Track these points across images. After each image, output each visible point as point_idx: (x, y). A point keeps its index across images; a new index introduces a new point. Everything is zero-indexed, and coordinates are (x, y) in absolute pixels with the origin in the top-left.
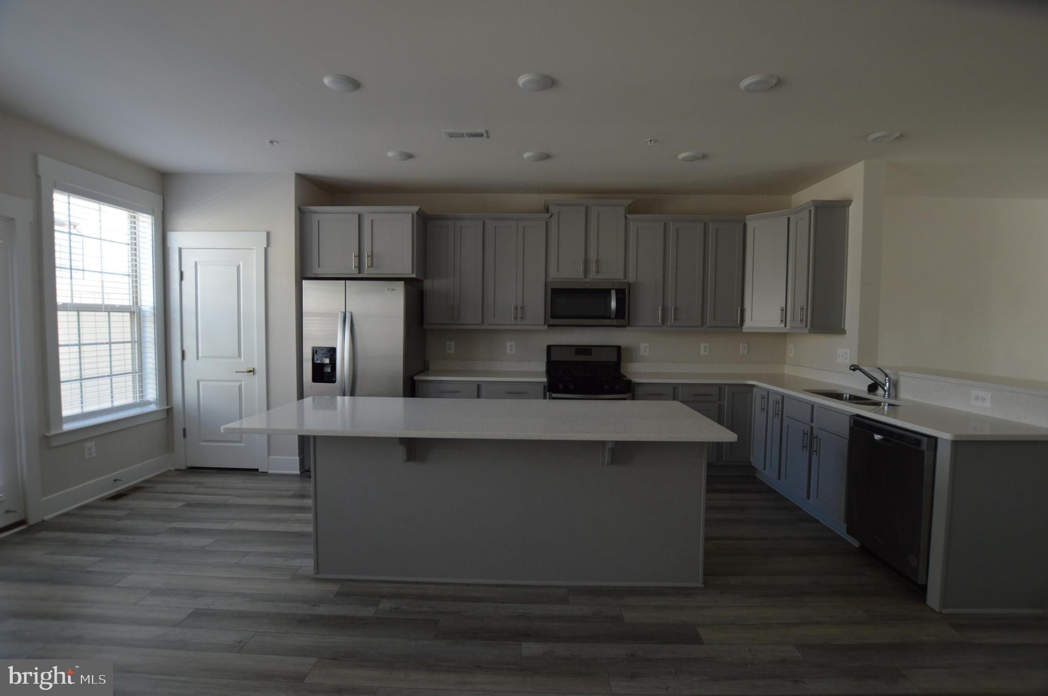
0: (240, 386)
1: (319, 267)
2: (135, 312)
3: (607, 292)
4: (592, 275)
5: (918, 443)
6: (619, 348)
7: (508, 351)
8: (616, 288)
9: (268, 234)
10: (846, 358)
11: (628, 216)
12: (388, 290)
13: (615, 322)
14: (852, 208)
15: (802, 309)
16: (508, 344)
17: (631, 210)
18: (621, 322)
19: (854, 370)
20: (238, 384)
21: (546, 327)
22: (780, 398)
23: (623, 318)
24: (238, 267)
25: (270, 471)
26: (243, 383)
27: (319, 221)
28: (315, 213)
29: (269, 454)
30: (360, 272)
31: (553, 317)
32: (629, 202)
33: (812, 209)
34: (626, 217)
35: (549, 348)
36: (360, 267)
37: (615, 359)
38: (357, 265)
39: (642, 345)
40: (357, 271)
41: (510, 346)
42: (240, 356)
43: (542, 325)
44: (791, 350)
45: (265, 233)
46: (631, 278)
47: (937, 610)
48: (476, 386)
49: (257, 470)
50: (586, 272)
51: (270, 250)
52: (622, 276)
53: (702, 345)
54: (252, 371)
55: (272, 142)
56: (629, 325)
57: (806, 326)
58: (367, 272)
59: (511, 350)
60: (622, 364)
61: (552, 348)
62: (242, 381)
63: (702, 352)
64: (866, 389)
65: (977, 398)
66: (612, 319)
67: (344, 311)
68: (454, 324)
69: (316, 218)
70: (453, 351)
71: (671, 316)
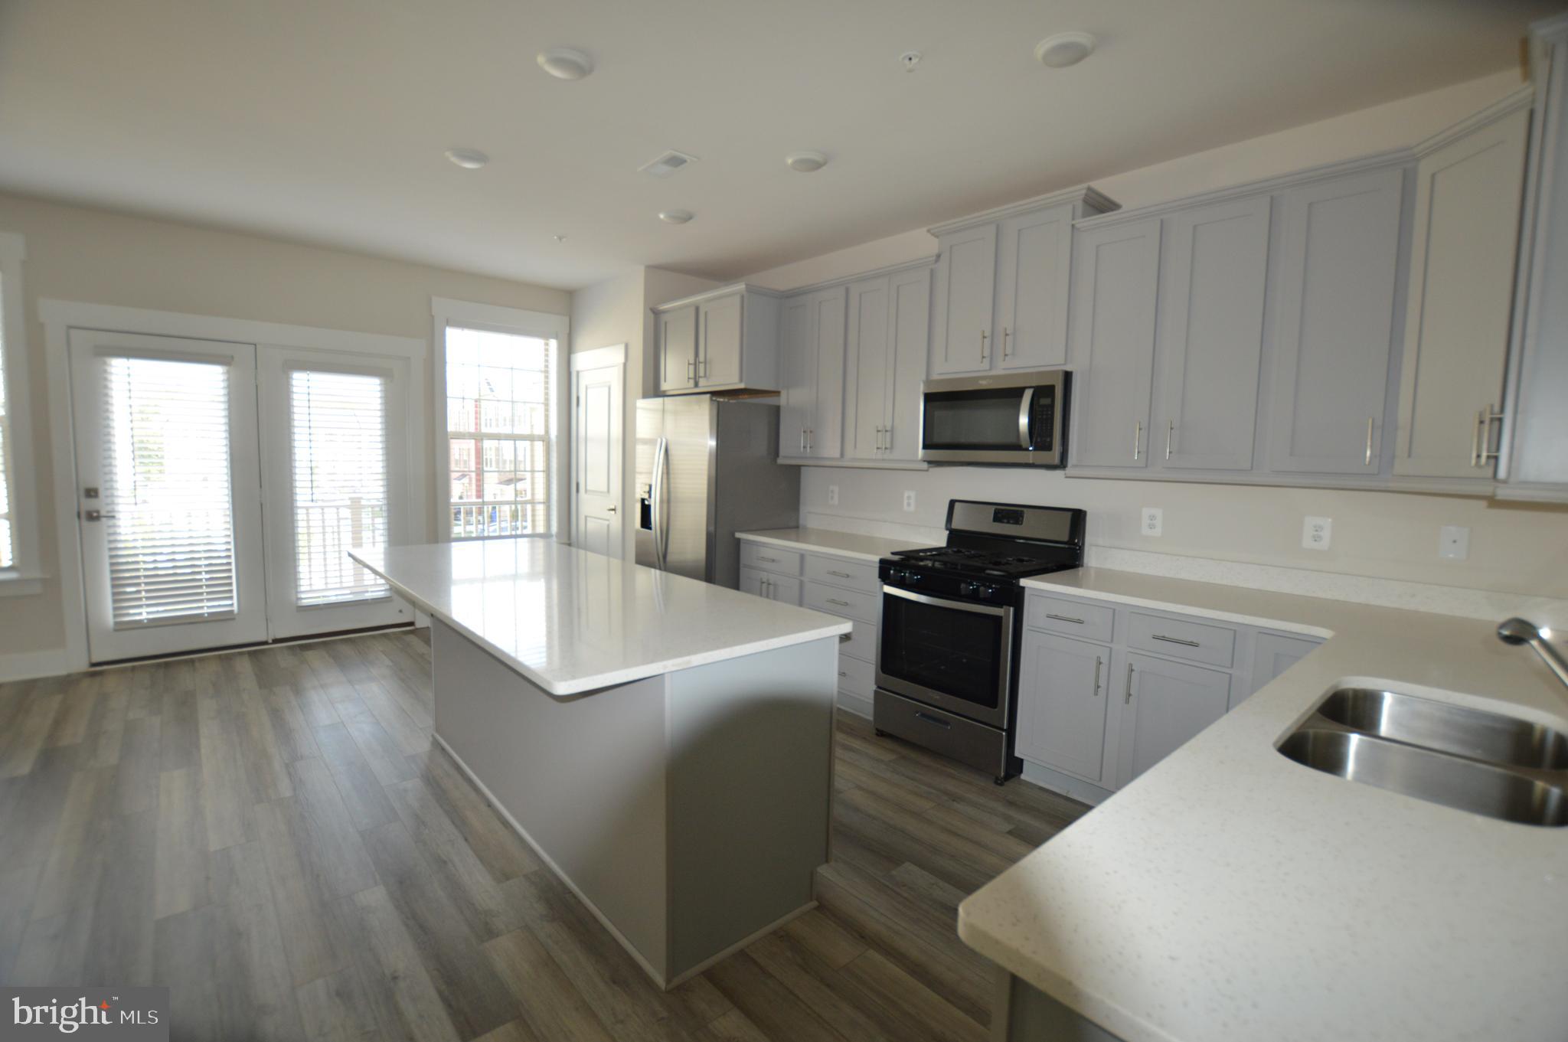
0: (608, 526)
1: (665, 381)
2: (545, 439)
3: (1009, 397)
7: (905, 506)
8: (1034, 385)
11: (1079, 223)
13: (1031, 455)
18: (1043, 456)
20: (607, 523)
21: (925, 466)
23: (1048, 447)
24: (609, 388)
26: (610, 522)
27: (665, 323)
28: (663, 312)
31: (936, 446)
34: (1074, 228)
35: (952, 505)
36: (696, 378)
38: (691, 375)
40: (692, 385)
41: (908, 499)
42: (608, 491)
43: (921, 461)
45: (625, 347)
46: (1078, 361)
48: (799, 556)
50: (992, 355)
51: (628, 365)
52: (1061, 358)
54: (615, 510)
56: (1062, 464)
59: (909, 505)
61: (957, 505)
62: (609, 520)
66: (1021, 450)
67: (661, 437)
68: (808, 458)
70: (836, 501)
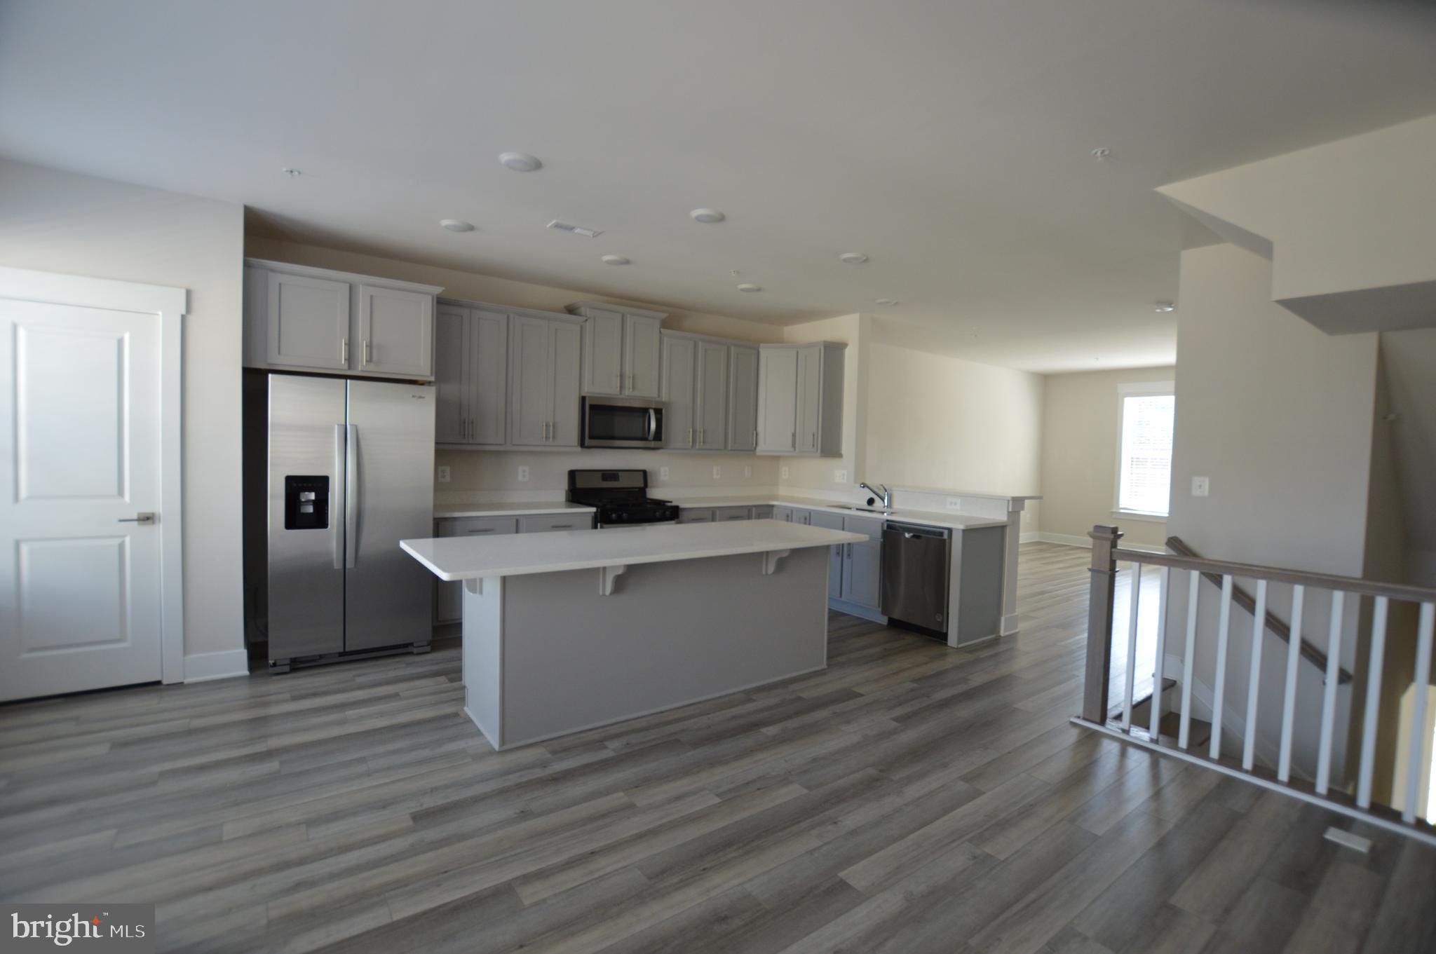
1: (279, 353)
3: (644, 411)
4: (627, 392)
5: (941, 534)
6: (645, 472)
7: (520, 478)
8: (653, 407)
9: (189, 294)
10: (843, 479)
11: (662, 330)
12: (413, 396)
13: (651, 444)
14: (848, 352)
15: (814, 435)
16: (521, 469)
17: (665, 324)
18: (655, 444)
19: (863, 487)
20: (118, 541)
21: (579, 449)
22: (807, 515)
23: (659, 440)
24: (120, 343)
25: (187, 681)
26: (128, 540)
27: (280, 284)
28: (273, 271)
29: (185, 652)
30: (350, 368)
31: (591, 437)
32: (664, 315)
33: (822, 348)
34: (660, 332)
35: (572, 475)
36: (350, 359)
37: (642, 485)
38: (347, 357)
39: (662, 469)
40: (346, 367)
41: (522, 472)
42: (121, 492)
43: (575, 446)
44: (785, 471)
45: (183, 292)
46: (664, 398)
47: (956, 647)
48: (515, 521)
49: (158, 683)
50: (622, 387)
51: (191, 319)
52: (656, 396)
53: (715, 469)
54: (147, 519)
55: (292, 172)
56: (660, 448)
57: (817, 450)
58: (361, 367)
59: (524, 476)
60: (648, 490)
61: (577, 473)
62: (124, 536)
63: (715, 476)
64: (866, 503)
65: (951, 503)
66: (650, 441)
67: (344, 423)
68: (469, 444)
69: (275, 279)
70: (448, 478)
71: (700, 437)
